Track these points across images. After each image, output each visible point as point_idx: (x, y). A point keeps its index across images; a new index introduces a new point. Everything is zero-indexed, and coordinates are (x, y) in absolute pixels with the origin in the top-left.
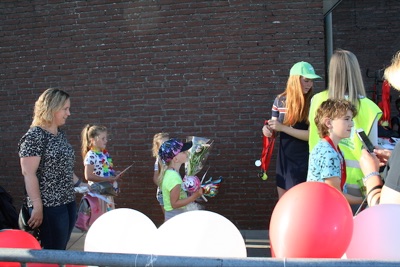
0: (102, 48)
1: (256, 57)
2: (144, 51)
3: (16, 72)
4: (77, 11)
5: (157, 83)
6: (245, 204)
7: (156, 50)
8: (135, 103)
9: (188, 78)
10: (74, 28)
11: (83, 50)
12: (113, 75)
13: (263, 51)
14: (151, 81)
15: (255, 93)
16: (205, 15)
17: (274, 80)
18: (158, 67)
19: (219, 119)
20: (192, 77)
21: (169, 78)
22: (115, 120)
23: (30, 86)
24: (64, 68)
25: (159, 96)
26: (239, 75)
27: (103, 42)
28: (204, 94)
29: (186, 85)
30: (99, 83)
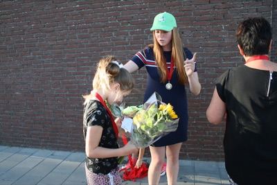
0: (77, 9)
1: (207, 13)
2: (111, 10)
3: (13, 30)
5: (122, 37)
6: (195, 140)
7: (121, 10)
8: (104, 54)
11: (62, 11)
12: (86, 32)
13: (214, 8)
14: (117, 36)
15: (207, 46)
18: (123, 24)
21: (132, 33)
22: (88, 69)
23: (23, 42)
24: (48, 26)
25: (124, 48)
26: (192, 30)
27: (78, 4)
29: (146, 38)
30: (75, 38)
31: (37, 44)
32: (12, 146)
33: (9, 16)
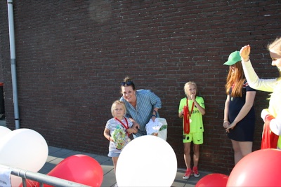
0: (137, 39)
2: (165, 40)
3: (84, 55)
4: (122, 15)
5: (173, 63)
7: (173, 40)
8: (158, 77)
9: (196, 60)
10: (119, 26)
11: (125, 40)
12: (144, 58)
13: (255, 39)
14: (169, 61)
16: (209, 13)
17: (264, 61)
18: (174, 52)
19: (218, 91)
20: (199, 59)
21: (182, 60)
23: (92, 64)
24: (113, 53)
25: (175, 73)
27: (138, 35)
28: (207, 72)
29: (194, 65)
30: (134, 63)
31: (103, 67)
32: (76, 150)
33: (82, 44)
